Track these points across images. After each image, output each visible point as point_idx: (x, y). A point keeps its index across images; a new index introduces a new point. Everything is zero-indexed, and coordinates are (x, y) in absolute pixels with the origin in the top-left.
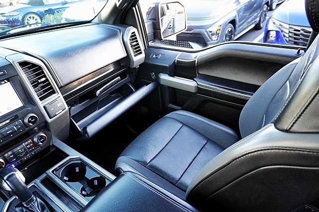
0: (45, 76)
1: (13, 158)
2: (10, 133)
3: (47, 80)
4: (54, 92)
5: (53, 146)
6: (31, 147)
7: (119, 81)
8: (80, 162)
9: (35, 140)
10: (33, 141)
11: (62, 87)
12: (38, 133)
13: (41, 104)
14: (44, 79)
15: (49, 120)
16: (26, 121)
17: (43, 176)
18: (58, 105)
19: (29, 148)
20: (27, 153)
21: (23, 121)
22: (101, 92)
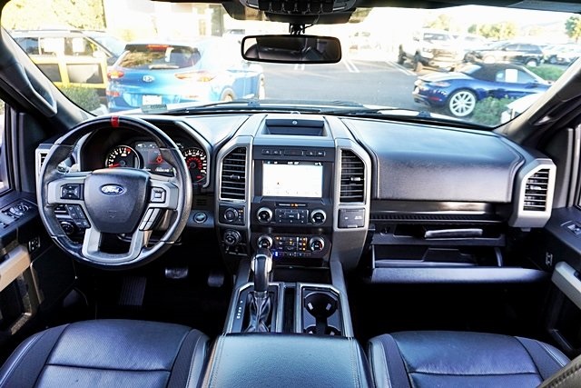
0: (362, 177)
1: (281, 246)
2: (292, 218)
3: (362, 182)
4: (361, 200)
5: (328, 264)
6: (303, 247)
7: (476, 235)
8: (336, 299)
9: (311, 241)
10: (309, 241)
11: (376, 199)
12: (319, 236)
13: (338, 205)
14: (359, 179)
15: (336, 229)
16: (313, 214)
17: (291, 285)
18: (356, 218)
19: (300, 246)
20: (295, 250)
21: (310, 214)
22: (434, 236)
